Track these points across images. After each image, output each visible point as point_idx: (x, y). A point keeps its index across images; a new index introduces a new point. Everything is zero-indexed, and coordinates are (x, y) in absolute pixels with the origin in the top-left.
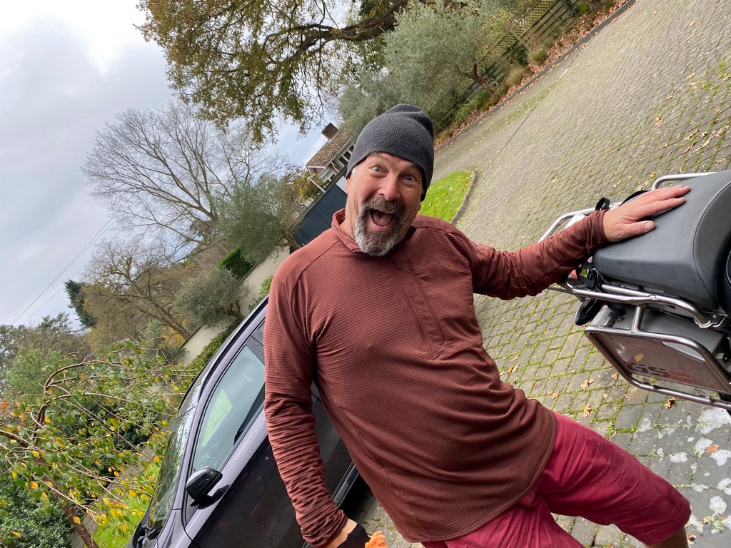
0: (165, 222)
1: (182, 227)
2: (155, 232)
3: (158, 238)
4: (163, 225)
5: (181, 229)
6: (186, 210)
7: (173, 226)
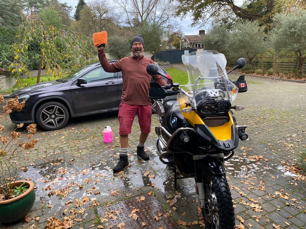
0: (127, 10)
1: (131, 17)
2: (121, 11)
3: (121, 13)
4: (126, 11)
5: (130, 17)
6: (137, 13)
7: (129, 14)
